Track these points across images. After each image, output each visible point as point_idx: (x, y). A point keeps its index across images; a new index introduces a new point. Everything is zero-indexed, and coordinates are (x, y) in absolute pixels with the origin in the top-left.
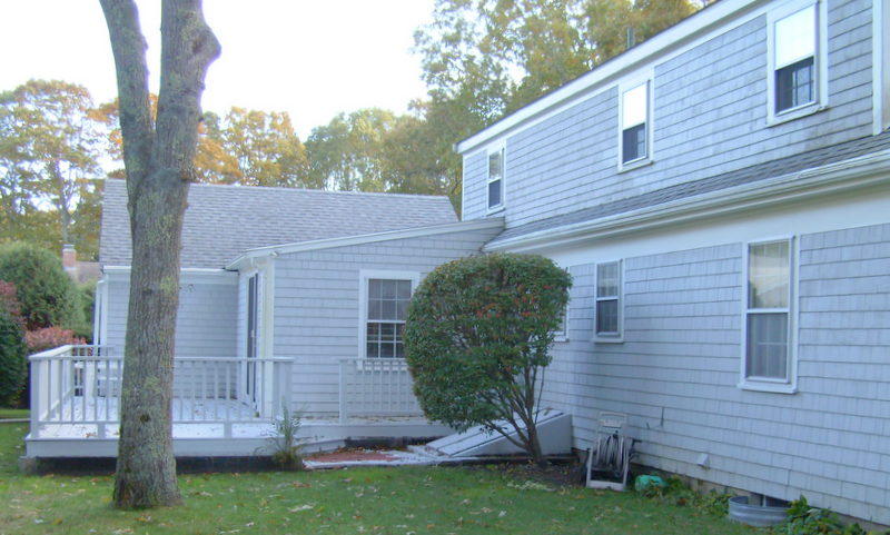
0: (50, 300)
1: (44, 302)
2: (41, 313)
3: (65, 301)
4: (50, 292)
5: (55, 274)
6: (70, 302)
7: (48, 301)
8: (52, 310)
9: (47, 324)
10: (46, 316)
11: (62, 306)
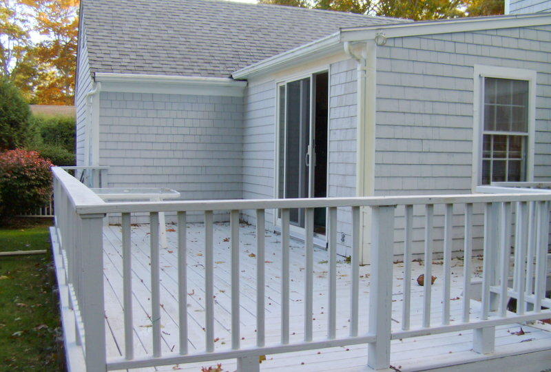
0: (14, 124)
1: (8, 126)
2: (7, 137)
3: (27, 125)
4: (13, 117)
5: (17, 100)
6: (31, 126)
7: (12, 125)
8: (16, 133)
9: (12, 147)
10: (10, 139)
11: (24, 130)
